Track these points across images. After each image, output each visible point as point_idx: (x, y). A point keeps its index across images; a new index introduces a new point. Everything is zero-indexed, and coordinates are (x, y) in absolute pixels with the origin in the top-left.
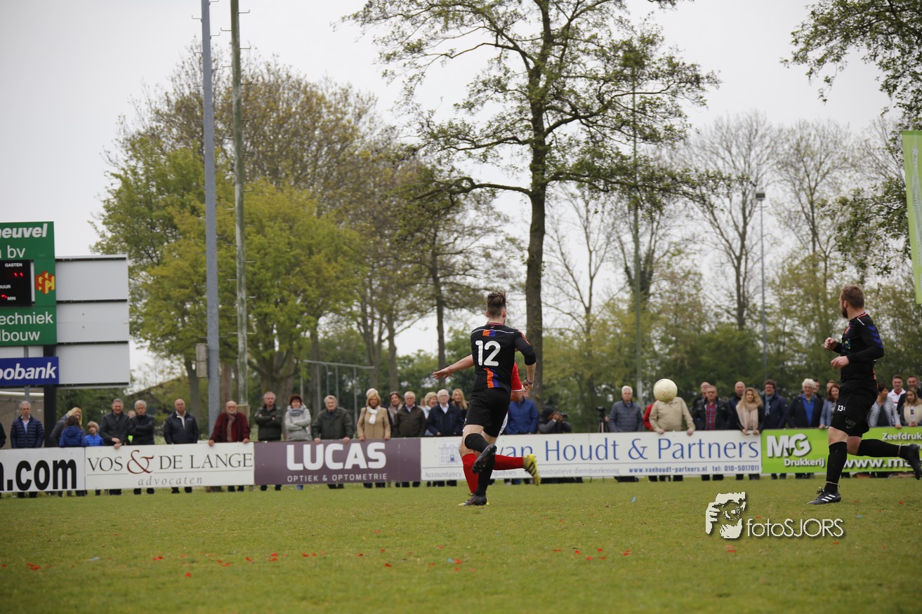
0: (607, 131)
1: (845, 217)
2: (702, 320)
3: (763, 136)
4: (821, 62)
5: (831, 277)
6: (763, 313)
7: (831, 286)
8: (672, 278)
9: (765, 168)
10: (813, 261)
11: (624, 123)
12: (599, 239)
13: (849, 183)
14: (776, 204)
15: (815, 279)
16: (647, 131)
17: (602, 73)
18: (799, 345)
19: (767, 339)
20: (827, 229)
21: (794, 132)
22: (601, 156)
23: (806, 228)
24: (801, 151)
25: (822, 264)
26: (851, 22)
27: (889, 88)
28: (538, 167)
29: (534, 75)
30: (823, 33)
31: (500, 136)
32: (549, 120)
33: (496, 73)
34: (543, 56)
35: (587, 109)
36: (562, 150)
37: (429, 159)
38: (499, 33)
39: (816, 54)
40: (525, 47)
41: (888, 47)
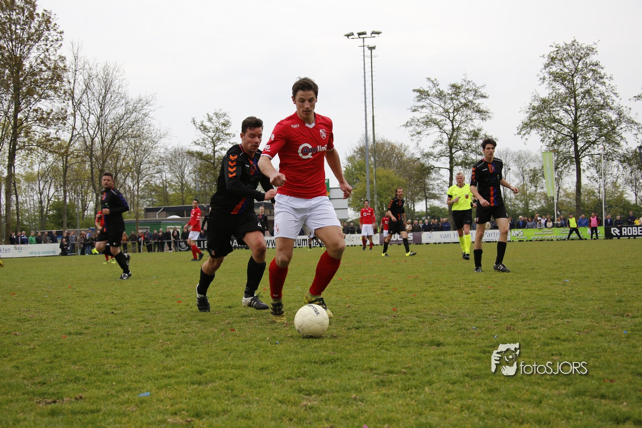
0: (469, 153)
1: (531, 174)
3: (510, 154)
4: (524, 134)
5: (528, 190)
6: (510, 199)
7: (528, 192)
9: (510, 162)
10: (523, 185)
11: (474, 151)
13: (532, 166)
14: (513, 171)
15: (524, 190)
17: (467, 138)
18: (519, 207)
19: (511, 206)
20: (527, 177)
21: (517, 152)
22: (467, 159)
23: (522, 177)
24: (520, 158)
25: (526, 187)
26: (532, 124)
27: (542, 141)
28: (451, 162)
29: (450, 139)
30: (525, 127)
31: (441, 155)
32: (454, 150)
33: (440, 139)
34: (452, 134)
35: (464, 147)
36: (457, 158)
37: (422, 161)
38: (441, 128)
39: (523, 132)
40: (447, 132)
41: (542, 131)
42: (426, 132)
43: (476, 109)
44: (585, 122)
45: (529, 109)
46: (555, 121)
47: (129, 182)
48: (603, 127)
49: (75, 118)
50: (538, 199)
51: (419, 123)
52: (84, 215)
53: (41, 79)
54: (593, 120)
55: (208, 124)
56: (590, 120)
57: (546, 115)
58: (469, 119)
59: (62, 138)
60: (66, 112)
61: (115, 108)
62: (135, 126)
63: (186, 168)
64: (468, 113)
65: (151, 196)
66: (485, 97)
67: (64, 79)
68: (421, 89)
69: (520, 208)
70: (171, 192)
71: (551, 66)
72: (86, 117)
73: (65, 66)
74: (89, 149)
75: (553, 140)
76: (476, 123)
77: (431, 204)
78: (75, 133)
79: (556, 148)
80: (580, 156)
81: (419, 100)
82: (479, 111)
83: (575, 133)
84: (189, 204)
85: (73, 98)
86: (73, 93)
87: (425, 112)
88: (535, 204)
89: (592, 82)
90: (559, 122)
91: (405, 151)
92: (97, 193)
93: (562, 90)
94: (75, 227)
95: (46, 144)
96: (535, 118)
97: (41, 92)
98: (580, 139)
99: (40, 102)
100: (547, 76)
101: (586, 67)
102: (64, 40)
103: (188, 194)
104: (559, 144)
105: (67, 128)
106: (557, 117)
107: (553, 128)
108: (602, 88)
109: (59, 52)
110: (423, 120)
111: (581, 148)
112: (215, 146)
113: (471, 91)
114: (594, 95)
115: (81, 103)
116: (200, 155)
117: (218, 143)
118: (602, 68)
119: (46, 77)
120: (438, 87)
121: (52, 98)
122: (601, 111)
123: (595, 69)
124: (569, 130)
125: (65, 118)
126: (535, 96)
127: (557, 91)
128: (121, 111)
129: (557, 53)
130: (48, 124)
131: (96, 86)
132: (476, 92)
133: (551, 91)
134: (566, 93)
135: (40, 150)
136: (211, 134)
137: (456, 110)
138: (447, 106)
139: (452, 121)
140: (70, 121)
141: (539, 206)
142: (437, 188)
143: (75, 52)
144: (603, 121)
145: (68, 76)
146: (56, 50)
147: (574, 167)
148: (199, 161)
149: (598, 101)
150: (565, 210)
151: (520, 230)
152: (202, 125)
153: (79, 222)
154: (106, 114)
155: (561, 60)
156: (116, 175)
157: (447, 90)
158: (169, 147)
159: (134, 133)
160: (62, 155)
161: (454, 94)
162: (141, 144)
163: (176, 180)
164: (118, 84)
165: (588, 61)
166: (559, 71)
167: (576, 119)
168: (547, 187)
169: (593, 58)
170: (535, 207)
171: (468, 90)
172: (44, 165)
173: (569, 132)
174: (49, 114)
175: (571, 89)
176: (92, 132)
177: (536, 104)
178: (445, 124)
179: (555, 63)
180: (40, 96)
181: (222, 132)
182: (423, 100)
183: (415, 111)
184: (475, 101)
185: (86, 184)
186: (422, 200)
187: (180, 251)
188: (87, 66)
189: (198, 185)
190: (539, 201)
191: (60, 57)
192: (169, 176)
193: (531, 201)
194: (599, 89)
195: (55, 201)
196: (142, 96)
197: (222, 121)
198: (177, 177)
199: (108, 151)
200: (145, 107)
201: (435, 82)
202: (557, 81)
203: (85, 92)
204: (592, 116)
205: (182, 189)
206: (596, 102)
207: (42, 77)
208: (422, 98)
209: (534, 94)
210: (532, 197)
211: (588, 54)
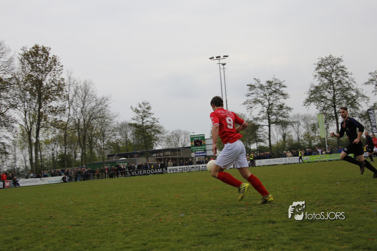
0: (278, 117)
1: (313, 126)
2: (293, 142)
3: (300, 116)
4: (307, 105)
6: (302, 140)
7: (311, 136)
8: (288, 136)
9: (300, 120)
10: (308, 132)
11: (281, 115)
12: (278, 131)
13: (312, 122)
14: (302, 125)
15: (308, 135)
16: (284, 116)
17: (277, 109)
19: (302, 144)
20: (310, 129)
21: (304, 115)
22: (278, 120)
23: (307, 128)
24: (305, 118)
26: (311, 100)
27: (317, 108)
28: (269, 122)
29: (268, 110)
30: (307, 101)
31: (264, 118)
32: (270, 116)
33: (262, 110)
34: (269, 107)
35: (275, 114)
36: (272, 120)
37: (254, 122)
38: (263, 104)
39: (307, 104)
40: (266, 106)
41: (317, 103)
42: (255, 107)
43: (281, 93)
44: (339, 98)
45: (309, 92)
46: (323, 97)
47: (99, 142)
48: (349, 100)
49: (70, 110)
50: (316, 139)
51: (251, 102)
52: (75, 160)
53: (52, 90)
54: (343, 96)
55: (139, 109)
56: (342, 97)
57: (318, 95)
58: (277, 99)
59: (63, 120)
60: (65, 107)
61: (90, 103)
62: (101, 112)
63: (128, 133)
64: (277, 96)
65: (111, 148)
66: (285, 87)
67: (64, 90)
68: (251, 84)
69: (307, 145)
70: (120, 145)
71: (319, 69)
72: (76, 109)
73: (64, 83)
74: (77, 125)
75: (323, 108)
76: (282, 101)
77: (259, 144)
78: (70, 117)
79: (324, 112)
80: (337, 115)
81: (250, 90)
82: (283, 94)
83: (334, 103)
84: (131, 151)
85: (68, 99)
86: (68, 96)
87: (254, 96)
88: (315, 142)
89: (341, 76)
90: (325, 98)
91: (244, 117)
92: (82, 148)
93: (326, 81)
94: (71, 167)
95: (55, 124)
96: (312, 96)
97: (52, 97)
98: (337, 106)
99: (52, 102)
100: (317, 74)
101: (338, 69)
102: (64, 70)
103: (130, 146)
104: (326, 110)
105: (66, 115)
106: (324, 95)
107: (322, 101)
108: (347, 79)
109: (61, 76)
110: (253, 100)
111: (338, 111)
112: (143, 120)
113: (277, 84)
114: (343, 83)
115: (73, 101)
116: (135, 125)
117: (145, 119)
118: (346, 69)
119: (54, 89)
120: (260, 83)
121: (58, 100)
122: (347, 91)
123: (342, 69)
124: (331, 102)
125: (64, 110)
126: (312, 85)
127: (324, 82)
128: (93, 104)
129: (322, 62)
130: (56, 114)
131: (81, 92)
132: (280, 84)
133: (320, 82)
134: (328, 83)
135: (52, 127)
136: (141, 114)
137: (270, 94)
138: (266, 93)
139: (268, 100)
140: (67, 111)
141: (317, 143)
142: (262, 136)
143: (69, 75)
144: (349, 96)
145: (66, 88)
146: (59, 75)
147: (335, 121)
148: (135, 128)
149: (345, 86)
150: (331, 145)
151: (308, 157)
152: (136, 110)
153: (73, 164)
154: (86, 106)
155: (324, 66)
156: (92, 138)
157: (264, 84)
158: (119, 122)
159: (101, 116)
160: (63, 129)
161: (269, 86)
162: (104, 121)
163: (123, 139)
164: (92, 91)
165: (338, 65)
166: (323, 71)
167: (334, 96)
168: (321, 133)
169: (341, 64)
170: (315, 143)
171: (276, 83)
172: (54, 135)
173: (331, 103)
174: (56, 108)
175: (331, 80)
176: (78, 116)
177: (313, 89)
178: (265, 102)
179: (321, 68)
180: (52, 99)
181: (147, 112)
182: (253, 90)
183: (248, 96)
184: (280, 89)
185: (76, 144)
186: (254, 143)
187: (127, 176)
188: (75, 82)
189: (135, 141)
190: (317, 140)
191: (62, 79)
192: (119, 137)
193: (313, 141)
194: (346, 80)
195: (60, 154)
196: (104, 96)
197: (146, 106)
198: (124, 137)
199: (87, 126)
200: (106, 102)
201: (258, 80)
202: (323, 77)
203: (74, 96)
204: (343, 94)
205: (126, 144)
206: (344, 86)
207: (52, 89)
208: (252, 89)
209: (311, 84)
210: (313, 138)
211: (338, 62)
